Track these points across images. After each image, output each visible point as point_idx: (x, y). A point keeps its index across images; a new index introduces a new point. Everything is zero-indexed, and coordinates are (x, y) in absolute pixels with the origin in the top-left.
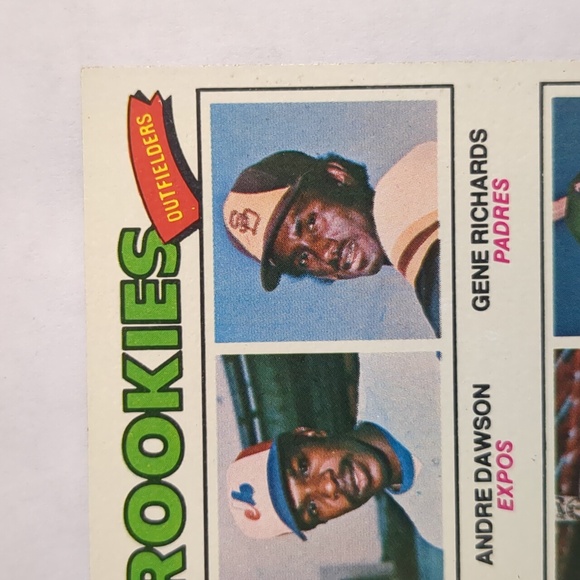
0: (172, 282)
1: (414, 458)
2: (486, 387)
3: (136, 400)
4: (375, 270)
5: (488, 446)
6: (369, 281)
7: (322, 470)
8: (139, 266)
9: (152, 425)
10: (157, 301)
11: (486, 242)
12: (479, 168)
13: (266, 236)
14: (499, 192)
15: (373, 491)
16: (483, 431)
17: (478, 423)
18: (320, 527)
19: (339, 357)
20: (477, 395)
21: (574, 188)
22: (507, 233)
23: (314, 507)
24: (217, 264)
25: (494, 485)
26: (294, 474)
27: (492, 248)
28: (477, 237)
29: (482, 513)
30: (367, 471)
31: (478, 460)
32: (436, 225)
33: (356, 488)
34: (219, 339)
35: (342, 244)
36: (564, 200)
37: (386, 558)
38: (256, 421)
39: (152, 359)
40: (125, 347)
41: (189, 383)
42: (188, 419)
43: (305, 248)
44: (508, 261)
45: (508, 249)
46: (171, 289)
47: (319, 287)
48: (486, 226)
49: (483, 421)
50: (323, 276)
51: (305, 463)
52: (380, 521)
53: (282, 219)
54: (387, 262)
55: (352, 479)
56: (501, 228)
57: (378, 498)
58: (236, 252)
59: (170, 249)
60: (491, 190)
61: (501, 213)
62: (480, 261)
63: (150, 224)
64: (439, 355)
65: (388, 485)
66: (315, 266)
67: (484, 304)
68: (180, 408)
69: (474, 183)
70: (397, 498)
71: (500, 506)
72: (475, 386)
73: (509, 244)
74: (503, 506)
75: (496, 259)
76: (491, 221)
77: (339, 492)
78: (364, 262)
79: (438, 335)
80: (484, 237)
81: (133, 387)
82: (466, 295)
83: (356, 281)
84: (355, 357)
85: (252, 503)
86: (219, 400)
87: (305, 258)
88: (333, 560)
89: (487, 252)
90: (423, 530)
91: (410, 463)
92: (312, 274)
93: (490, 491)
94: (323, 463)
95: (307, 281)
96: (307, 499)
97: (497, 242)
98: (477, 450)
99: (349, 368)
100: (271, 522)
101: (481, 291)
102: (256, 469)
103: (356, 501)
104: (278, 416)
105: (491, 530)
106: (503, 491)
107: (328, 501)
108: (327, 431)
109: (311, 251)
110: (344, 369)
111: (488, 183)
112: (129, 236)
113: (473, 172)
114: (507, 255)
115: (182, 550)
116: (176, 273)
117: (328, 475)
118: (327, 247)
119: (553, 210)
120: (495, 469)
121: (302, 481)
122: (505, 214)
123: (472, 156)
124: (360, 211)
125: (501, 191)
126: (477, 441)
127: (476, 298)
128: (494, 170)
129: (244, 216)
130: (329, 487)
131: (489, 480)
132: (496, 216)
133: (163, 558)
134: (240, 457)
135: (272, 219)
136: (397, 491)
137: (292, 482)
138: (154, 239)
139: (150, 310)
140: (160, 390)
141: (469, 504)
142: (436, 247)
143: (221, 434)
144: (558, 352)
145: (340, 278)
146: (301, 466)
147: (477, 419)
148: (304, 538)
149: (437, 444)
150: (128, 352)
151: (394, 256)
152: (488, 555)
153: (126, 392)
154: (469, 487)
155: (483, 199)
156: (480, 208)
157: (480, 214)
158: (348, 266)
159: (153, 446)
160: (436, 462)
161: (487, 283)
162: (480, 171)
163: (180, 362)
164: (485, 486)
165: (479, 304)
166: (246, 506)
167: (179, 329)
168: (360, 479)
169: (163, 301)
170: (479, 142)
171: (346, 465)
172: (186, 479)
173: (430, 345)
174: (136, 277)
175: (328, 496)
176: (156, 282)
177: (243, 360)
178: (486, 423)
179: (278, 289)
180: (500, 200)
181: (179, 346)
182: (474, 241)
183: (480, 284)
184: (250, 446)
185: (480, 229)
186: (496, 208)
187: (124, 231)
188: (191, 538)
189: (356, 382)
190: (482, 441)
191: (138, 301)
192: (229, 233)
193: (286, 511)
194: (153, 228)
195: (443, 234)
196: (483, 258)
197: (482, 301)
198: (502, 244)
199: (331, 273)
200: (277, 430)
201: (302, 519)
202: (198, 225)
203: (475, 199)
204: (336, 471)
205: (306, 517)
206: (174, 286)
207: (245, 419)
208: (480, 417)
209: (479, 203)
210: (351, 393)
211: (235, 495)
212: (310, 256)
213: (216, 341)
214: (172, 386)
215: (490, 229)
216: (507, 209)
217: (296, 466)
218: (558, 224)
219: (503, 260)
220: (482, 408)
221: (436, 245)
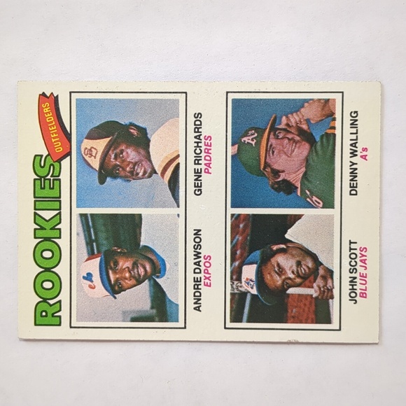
0: (57, 180)
1: (166, 262)
2: (200, 230)
3: (41, 233)
4: (150, 176)
5: (200, 257)
6: (147, 181)
7: (124, 267)
8: (42, 172)
9: (47, 244)
10: (50, 188)
11: (201, 164)
12: (198, 130)
13: (101, 159)
14: (207, 141)
15: (146, 277)
16: (198, 250)
17: (196, 247)
18: (123, 293)
19: (133, 215)
20: (195, 234)
21: (241, 140)
22: (210, 160)
23: (120, 284)
24: (78, 172)
25: (202, 275)
26: (111, 268)
27: (203, 167)
28: (197, 162)
29: (197, 287)
30: (145, 268)
31: (195, 264)
32: (178, 156)
33: (139, 275)
34: (78, 206)
35: (135, 164)
36: (237, 146)
37: (152, 308)
38: (94, 244)
39: (48, 215)
40: (35, 209)
41: (64, 226)
42: (63, 243)
43: (118, 166)
44: (210, 173)
45: (211, 168)
46: (57, 183)
47: (124, 183)
48: (201, 157)
49: (198, 246)
50: (127, 179)
51: (116, 263)
52: (150, 290)
53: (108, 152)
54: (156, 173)
55: (138, 271)
56: (208, 158)
57: (149, 280)
58: (86, 166)
59: (57, 164)
60: (203, 141)
61: (208, 151)
62: (198, 173)
63: (47, 153)
64: (178, 215)
65: (154, 275)
66: (122, 173)
67: (199, 192)
68: (60, 238)
69: (195, 137)
70: (158, 280)
71: (205, 285)
72: (195, 230)
73: (211, 166)
74: (206, 285)
75: (205, 172)
76: (203, 155)
77: (131, 277)
78: (145, 172)
79: (178, 206)
80: (200, 162)
81: (39, 227)
82: (191, 188)
83: (141, 181)
84: (140, 215)
85: (92, 281)
86: (78, 234)
87: (118, 170)
88: (128, 308)
89: (201, 169)
90: (169, 295)
91: (164, 265)
92: (121, 177)
93: (201, 278)
94: (125, 264)
95: (119, 180)
96: (117, 280)
97: (205, 164)
98: (195, 259)
99: (137, 221)
100: (100, 291)
101: (198, 186)
102: (94, 266)
103: (139, 282)
104: (104, 242)
105: (200, 296)
106: (206, 278)
107: (126, 281)
108: (127, 249)
109: (121, 167)
110: (134, 222)
111: (201, 137)
112: (38, 158)
113: (195, 132)
114: (210, 170)
115: (60, 301)
116: (59, 176)
117: (127, 269)
118: (128, 165)
119: (231, 150)
120: (203, 268)
121: (115, 272)
122: (210, 151)
123: (195, 125)
124: (144, 149)
125: (208, 141)
126: (195, 255)
127: (196, 190)
128: (205, 131)
129: (90, 150)
130: (127, 275)
131: (200, 273)
132: (205, 152)
133: (51, 305)
134: (86, 261)
135: (103, 152)
136: (158, 277)
137: (110, 272)
138: (49, 161)
139: (47, 192)
140: (51, 229)
141: (191, 284)
142: (178, 166)
143: (78, 249)
144: (233, 215)
145: (134, 179)
146: (114, 265)
147: (195, 245)
148: (115, 298)
149: (177, 256)
150: (37, 211)
151: (159, 169)
152: (199, 307)
153: (35, 229)
154: (191, 276)
155: (200, 145)
156: (198, 149)
157: (198, 151)
158: (138, 174)
159: (47, 254)
160: (176, 264)
161: (201, 183)
162: (198, 132)
163: (60, 216)
164: (198, 276)
165: (197, 192)
166: (89, 283)
167: (60, 201)
168: (141, 271)
169: (53, 188)
170: (198, 119)
171: (135, 265)
172: (62, 270)
173: (175, 211)
174: (41, 177)
175: (126, 279)
176: (50, 180)
177: (89, 216)
179: (106, 183)
180: (207, 145)
181: (60, 209)
182: (195, 164)
183: (198, 183)
184: (92, 255)
185: (198, 158)
186: (206, 149)
187: (36, 156)
188: (64, 296)
189: (141, 227)
190: (197, 255)
191: (41, 188)
192: (84, 158)
193: (107, 285)
194: (49, 155)
195: (181, 160)
196: (199, 171)
198: (208, 165)
199: (130, 177)
200: (104, 249)
201: (115, 289)
202: (69, 154)
203: (196, 145)
204: (131, 268)
205: (116, 288)
206: (58, 182)
207: (89, 243)
208: (197, 244)
209: (198, 146)
210: (138, 232)
211: (84, 277)
212: (121, 169)
214: (56, 227)
215: (203, 158)
216: (211, 149)
217: (112, 265)
218: (233, 157)
219: (208, 173)
220: (198, 240)
221: (178, 165)
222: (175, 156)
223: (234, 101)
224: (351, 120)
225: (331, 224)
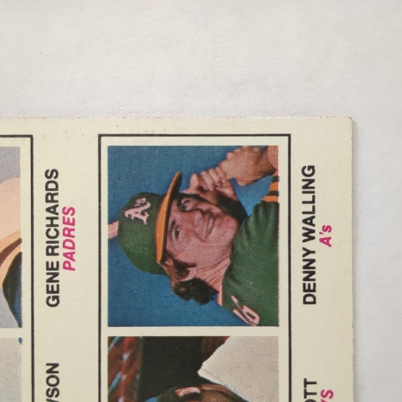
2: (56, 365)
11: (57, 254)
12: (52, 198)
14: (67, 217)
16: (53, 398)
17: (50, 393)
20: (48, 372)
21: (124, 214)
22: (73, 248)
27: (61, 259)
28: (50, 251)
32: (19, 242)
36: (117, 224)
44: (74, 269)
45: (74, 260)
48: (57, 242)
49: (53, 391)
56: (69, 244)
60: (61, 215)
61: (68, 233)
62: (52, 268)
64: (20, 340)
67: (55, 302)
69: (48, 210)
72: (48, 365)
73: (74, 257)
75: (65, 268)
76: (61, 238)
79: (20, 325)
80: (56, 251)
82: (41, 295)
89: (58, 263)
97: (65, 255)
101: (53, 292)
111: (59, 210)
113: (47, 201)
114: (73, 265)
122: (72, 233)
123: (47, 189)
125: (69, 216)
127: (49, 298)
128: (63, 200)
132: (64, 235)
144: (111, 339)
147: (49, 390)
155: (55, 222)
156: (52, 229)
157: (52, 233)
161: (58, 286)
162: (52, 201)
165: (51, 302)
170: (52, 179)
173: (14, 333)
178: (56, 393)
180: (68, 223)
182: (48, 254)
183: (52, 286)
185: (53, 245)
186: (65, 229)
195: (25, 248)
196: (55, 266)
197: (53, 300)
198: (70, 256)
203: (49, 222)
208: (52, 388)
209: (52, 225)
215: (60, 245)
216: (73, 230)
218: (111, 242)
219: (70, 268)
220: (53, 381)
221: (20, 256)
222: (13, 240)
223: (112, 150)
224: (304, 180)
225: (274, 353)
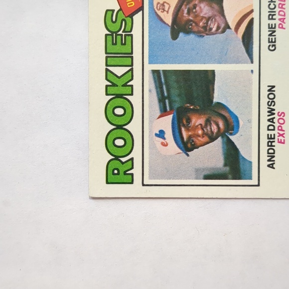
0: (129, 35)
1: (240, 119)
2: (274, 87)
3: (112, 90)
4: (223, 32)
5: (274, 114)
6: (220, 37)
7: (197, 124)
8: (115, 28)
9: (119, 101)
10: (122, 44)
11: (275, 19)
13: (173, 14)
15: (220, 134)
16: (272, 107)
17: (270, 103)
18: (195, 150)
19: (206, 72)
20: (269, 90)
22: (284, 15)
23: (193, 142)
24: (150, 27)
25: (276, 132)
26: (184, 126)
27: (277, 22)
28: (271, 17)
29: (270, 145)
30: (218, 125)
31: (269, 120)
32: (252, 11)
33: (212, 132)
35: (209, 19)
37: (225, 165)
38: (167, 101)
39: (119, 71)
40: (107, 65)
41: (136, 83)
42: (135, 99)
43: (191, 21)
44: (284, 29)
45: (285, 23)
46: (128, 38)
47: (197, 39)
48: (275, 12)
49: (272, 102)
50: (200, 34)
51: (189, 120)
52: (223, 148)
53: (181, 6)
54: (229, 28)
55: (211, 128)
56: (282, 13)
57: (223, 137)
58: (160, 22)
59: (128, 20)
61: (282, 6)
62: (272, 28)
63: (119, 8)
64: (252, 71)
65: (227, 132)
66: (195, 29)
67: (273, 48)
68: (132, 94)
70: (231, 137)
71: (279, 142)
72: (269, 86)
73: (285, 21)
74: (280, 142)
75: (279, 27)
76: (277, 10)
77: (204, 134)
78: (218, 28)
79: (252, 62)
80: (274, 17)
81: (111, 84)
82: (265, 44)
83: (215, 36)
84: (213, 72)
85: (164, 139)
86: (150, 91)
87: (191, 25)
88: (201, 166)
89: (275, 24)
90: (243, 152)
91: (238, 122)
92: (194, 33)
93: (274, 135)
94: (198, 121)
95: (192, 36)
96: (190, 137)
97: (280, 19)
98: (269, 116)
99: (210, 77)
100: (173, 147)
101: (272, 42)
102: (167, 123)
103: (212, 139)
104: (177, 99)
105: (274, 153)
106: (280, 135)
107: (199, 138)
109: (194, 22)
110: (208, 78)
112: (110, 13)
114: (284, 26)
115: (132, 159)
116: (131, 31)
117: (199, 126)
118: (202, 20)
120: (277, 125)
121: (188, 129)
124: (217, 4)
126: (269, 112)
127: (270, 46)
129: (163, 5)
130: (200, 132)
131: (274, 130)
132: (279, 7)
133: (123, 163)
135: (176, 7)
136: (231, 134)
137: (183, 129)
138: (121, 14)
139: (118, 48)
140: (123, 86)
141: (264, 141)
142: (252, 21)
143: (150, 107)
145: (207, 35)
146: (187, 122)
147: (269, 102)
148: (188, 155)
149: (250, 113)
150: (108, 68)
151: (232, 25)
152: (273, 164)
153: (107, 86)
154: (264, 133)
156: (272, 4)
157: (272, 6)
158: (211, 29)
159: (119, 111)
160: (250, 121)
161: (275, 38)
163: (132, 73)
164: (272, 133)
165: (271, 48)
166: (161, 140)
167: (132, 58)
168: (214, 128)
169: (125, 44)
171: (208, 122)
172: (134, 127)
173: (248, 67)
174: (112, 33)
175: (199, 136)
176: (122, 35)
177: (161, 72)
178: (273, 103)
179: (178, 39)
181: (132, 65)
182: (269, 19)
183: (272, 39)
184: (164, 112)
185: (272, 13)
186: (280, 4)
187: (107, 11)
188: (136, 154)
189: (213, 84)
190: (271, 112)
191: (113, 44)
192: (156, 13)
193: (180, 142)
194: (121, 9)
195: (255, 15)
197: (272, 47)
198: (282, 20)
199: (203, 32)
200: (176, 105)
201: (187, 147)
202: (141, 8)
204: (203, 125)
205: (189, 145)
206: (130, 37)
207: (162, 100)
208: (271, 101)
209: (272, 1)
210: (211, 89)
211: (156, 135)
212: (194, 24)
213: (149, 64)
214: (128, 84)
215: (277, 13)
216: (284, 4)
217: (185, 122)
219: (282, 28)
220: (271, 96)
221: (252, 19)
222: (248, 10)
